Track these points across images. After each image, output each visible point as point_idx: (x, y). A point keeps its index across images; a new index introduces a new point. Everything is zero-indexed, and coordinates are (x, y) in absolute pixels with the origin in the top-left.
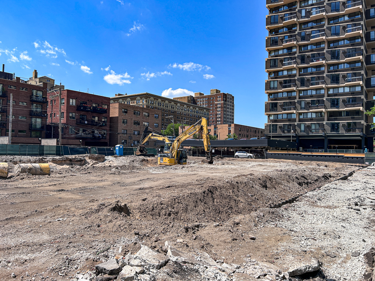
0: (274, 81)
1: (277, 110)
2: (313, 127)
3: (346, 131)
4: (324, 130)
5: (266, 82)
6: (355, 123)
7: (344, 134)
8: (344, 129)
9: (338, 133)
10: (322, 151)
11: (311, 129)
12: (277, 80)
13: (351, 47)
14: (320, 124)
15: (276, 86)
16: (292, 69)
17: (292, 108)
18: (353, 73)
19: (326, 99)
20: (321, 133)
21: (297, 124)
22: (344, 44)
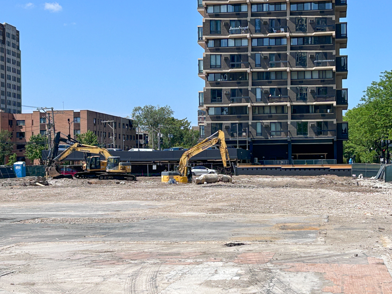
0: (216, 55)
1: (221, 101)
2: (273, 128)
3: (315, 133)
4: (287, 132)
5: (205, 56)
6: (326, 123)
7: (313, 138)
8: (314, 130)
9: (305, 136)
10: (284, 163)
11: (270, 132)
12: (221, 55)
13: (321, 16)
14: (282, 124)
15: (219, 63)
16: (241, 38)
17: (243, 100)
18: (323, 53)
19: (291, 88)
20: (283, 137)
21: (252, 123)
22: (311, 10)
